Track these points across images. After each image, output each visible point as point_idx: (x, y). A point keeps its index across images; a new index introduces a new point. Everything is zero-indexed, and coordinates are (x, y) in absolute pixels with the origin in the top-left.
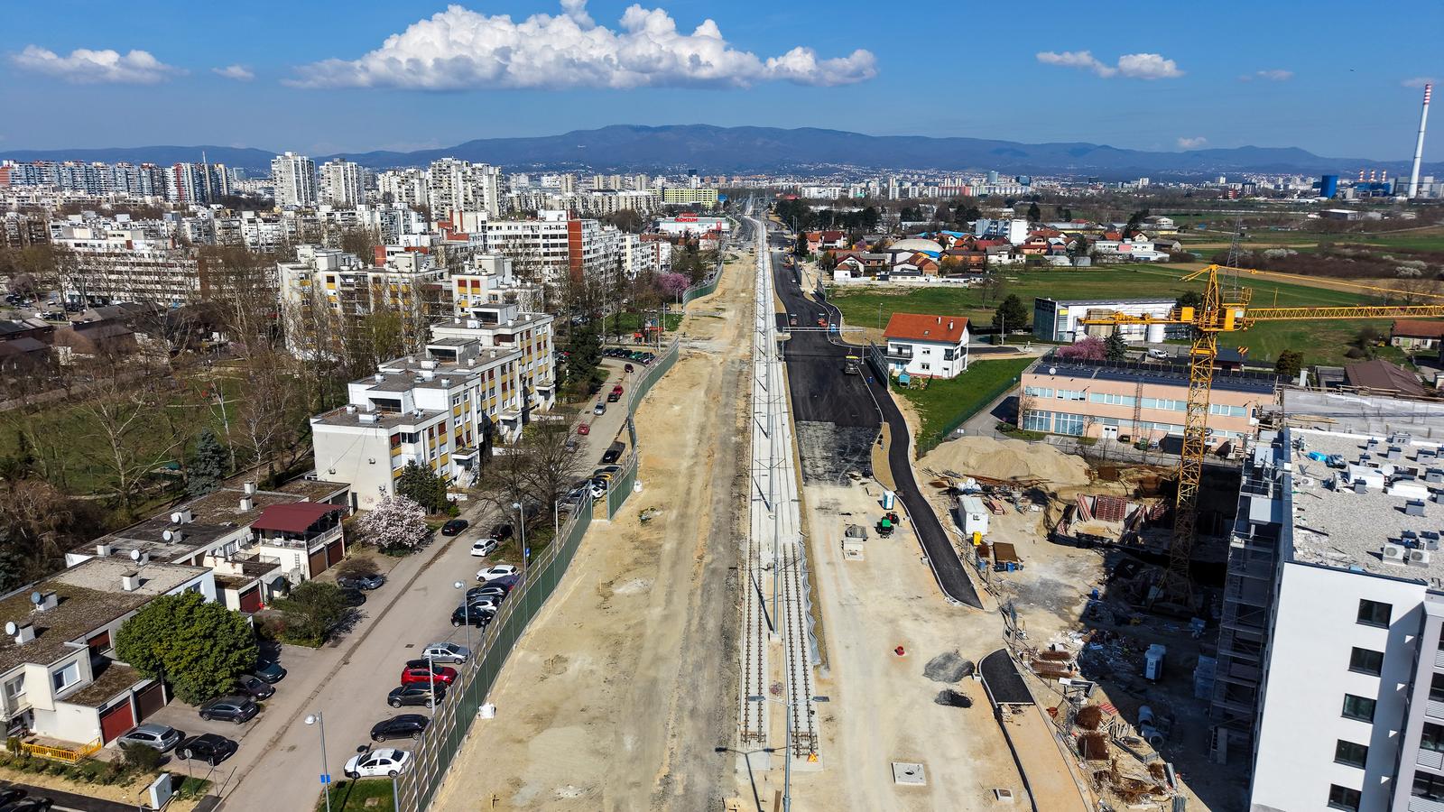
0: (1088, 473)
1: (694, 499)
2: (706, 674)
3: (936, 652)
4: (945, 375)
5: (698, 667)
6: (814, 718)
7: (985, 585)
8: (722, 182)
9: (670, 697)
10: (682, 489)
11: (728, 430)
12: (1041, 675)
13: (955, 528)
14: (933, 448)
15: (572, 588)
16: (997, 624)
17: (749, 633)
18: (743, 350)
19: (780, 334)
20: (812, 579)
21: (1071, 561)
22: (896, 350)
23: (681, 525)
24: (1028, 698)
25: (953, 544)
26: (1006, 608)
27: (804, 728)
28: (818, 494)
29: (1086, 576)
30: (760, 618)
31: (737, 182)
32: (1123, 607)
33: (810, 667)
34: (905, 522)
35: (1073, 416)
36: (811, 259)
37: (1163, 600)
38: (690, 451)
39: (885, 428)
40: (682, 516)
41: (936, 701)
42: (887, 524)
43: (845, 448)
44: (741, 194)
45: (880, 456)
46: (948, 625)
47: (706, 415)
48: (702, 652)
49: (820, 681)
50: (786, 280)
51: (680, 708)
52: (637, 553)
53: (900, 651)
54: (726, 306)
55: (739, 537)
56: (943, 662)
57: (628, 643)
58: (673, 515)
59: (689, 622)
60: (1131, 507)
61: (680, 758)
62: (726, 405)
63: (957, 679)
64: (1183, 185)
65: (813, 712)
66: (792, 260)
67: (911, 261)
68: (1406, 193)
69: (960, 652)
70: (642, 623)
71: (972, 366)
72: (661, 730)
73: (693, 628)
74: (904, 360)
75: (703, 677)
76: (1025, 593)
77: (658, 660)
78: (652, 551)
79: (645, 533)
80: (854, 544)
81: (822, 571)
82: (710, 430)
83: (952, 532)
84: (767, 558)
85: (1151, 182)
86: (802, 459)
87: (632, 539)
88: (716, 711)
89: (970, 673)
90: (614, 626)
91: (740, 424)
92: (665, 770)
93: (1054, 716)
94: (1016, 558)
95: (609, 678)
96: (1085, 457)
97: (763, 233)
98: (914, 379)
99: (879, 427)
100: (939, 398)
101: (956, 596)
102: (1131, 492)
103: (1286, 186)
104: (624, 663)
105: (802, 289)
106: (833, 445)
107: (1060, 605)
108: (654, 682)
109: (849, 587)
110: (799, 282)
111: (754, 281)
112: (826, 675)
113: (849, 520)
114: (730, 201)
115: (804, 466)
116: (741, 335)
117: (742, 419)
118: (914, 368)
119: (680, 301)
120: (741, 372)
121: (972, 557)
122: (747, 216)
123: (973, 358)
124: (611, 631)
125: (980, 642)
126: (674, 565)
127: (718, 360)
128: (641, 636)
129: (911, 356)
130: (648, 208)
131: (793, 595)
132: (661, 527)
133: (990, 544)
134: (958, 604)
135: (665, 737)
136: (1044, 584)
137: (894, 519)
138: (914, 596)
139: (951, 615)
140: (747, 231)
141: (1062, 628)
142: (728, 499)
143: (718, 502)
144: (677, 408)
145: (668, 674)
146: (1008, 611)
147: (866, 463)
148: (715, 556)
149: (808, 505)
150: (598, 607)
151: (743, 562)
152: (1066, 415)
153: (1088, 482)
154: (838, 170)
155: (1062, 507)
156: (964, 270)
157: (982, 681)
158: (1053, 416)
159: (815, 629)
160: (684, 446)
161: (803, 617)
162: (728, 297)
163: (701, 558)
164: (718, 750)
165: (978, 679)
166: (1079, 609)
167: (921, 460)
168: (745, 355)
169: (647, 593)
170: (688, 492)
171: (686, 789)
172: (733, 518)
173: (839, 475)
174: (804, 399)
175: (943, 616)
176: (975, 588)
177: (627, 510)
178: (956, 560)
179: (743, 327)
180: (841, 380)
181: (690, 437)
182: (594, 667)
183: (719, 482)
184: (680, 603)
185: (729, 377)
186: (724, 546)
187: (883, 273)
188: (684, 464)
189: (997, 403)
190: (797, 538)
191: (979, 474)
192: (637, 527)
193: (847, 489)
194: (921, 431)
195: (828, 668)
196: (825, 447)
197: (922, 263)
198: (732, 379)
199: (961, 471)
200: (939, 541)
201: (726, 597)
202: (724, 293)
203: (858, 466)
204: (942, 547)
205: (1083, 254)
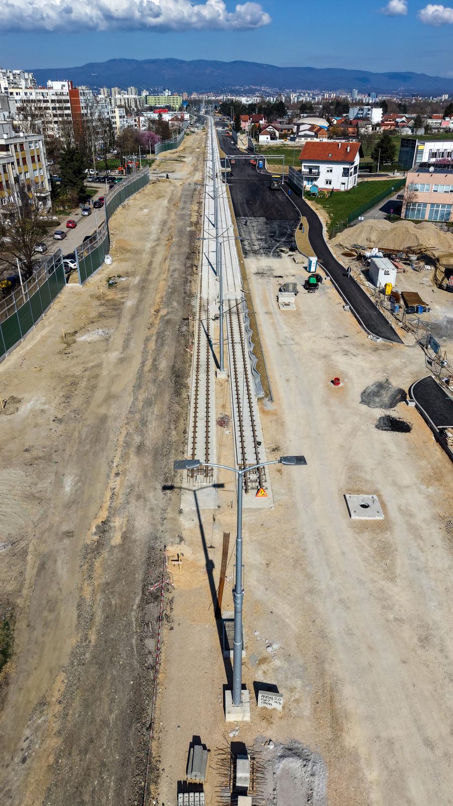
1: (155, 269)
2: (156, 409)
3: (369, 381)
4: (343, 188)
5: (149, 403)
6: (261, 449)
7: (401, 324)
8: (186, 96)
9: (118, 433)
10: (144, 263)
11: (185, 223)
13: (367, 283)
14: (341, 231)
15: (38, 338)
16: (419, 356)
17: (197, 371)
18: (198, 177)
19: (224, 169)
20: (253, 326)
22: (308, 170)
23: (142, 288)
25: (368, 295)
27: (251, 459)
28: (254, 264)
30: (208, 359)
31: (194, 96)
33: (254, 400)
34: (327, 281)
35: (442, 205)
36: (243, 132)
38: (154, 237)
39: (304, 220)
40: (144, 280)
41: (377, 427)
42: (313, 280)
43: (275, 233)
44: (197, 103)
45: (302, 237)
46: (374, 358)
47: (168, 214)
48: (153, 389)
49: (263, 411)
50: (227, 144)
51: (127, 445)
52: (101, 309)
54: (187, 155)
55: (191, 295)
56: (376, 390)
57: (83, 384)
58: (137, 280)
59: (143, 364)
61: (121, 500)
62: (183, 208)
63: (392, 405)
65: (259, 443)
66: (231, 133)
67: (310, 130)
69: (391, 380)
70: (99, 366)
71: (360, 184)
72: (104, 469)
73: (146, 368)
74: (313, 178)
75: (153, 413)
77: (110, 397)
78: (116, 307)
79: (111, 294)
80: (288, 297)
81: (262, 319)
82: (170, 224)
83: (366, 286)
84: (214, 310)
85: (449, 97)
86: (242, 241)
87: (98, 298)
88: (163, 445)
89: (404, 399)
90: (72, 369)
91: (194, 219)
92: (104, 515)
94: (423, 303)
95: (59, 417)
97: (211, 120)
98: (321, 191)
99: (299, 220)
100: (340, 202)
101: (378, 334)
104: (77, 402)
105: (238, 147)
106: (265, 231)
108: (104, 419)
109: (285, 331)
110: (236, 143)
111: (206, 143)
112: (269, 406)
113: (282, 281)
114: (189, 105)
115: (243, 245)
117: (195, 217)
118: (321, 183)
119: (153, 152)
120: (195, 190)
121: (387, 303)
122: (202, 113)
123: (360, 180)
124: (69, 373)
126: (133, 317)
127: (178, 183)
128: (97, 376)
129: (318, 174)
130: (136, 106)
131: (237, 338)
132: (125, 289)
133: (399, 293)
134: (380, 340)
135: (108, 476)
136: (450, 321)
137: (319, 279)
138: (342, 336)
139: (376, 349)
140: (201, 120)
142: (183, 268)
143: (174, 270)
144: (146, 211)
145: (118, 411)
146: (426, 344)
147: (292, 242)
148: (170, 310)
149: (247, 272)
150: (60, 353)
151: (194, 314)
152: (437, 205)
154: (259, 90)
156: (345, 135)
157: (416, 406)
158: (428, 206)
159: (258, 365)
160: (150, 233)
161: (247, 356)
162: (188, 151)
163: (157, 311)
164: (165, 488)
165: (412, 404)
167: (333, 239)
168: (198, 180)
169: (107, 340)
170: (150, 264)
171: (125, 537)
172: (186, 281)
173: (272, 250)
174: (242, 204)
175: (369, 351)
176: (393, 327)
177: (97, 278)
178: (373, 306)
179: (197, 166)
180: (268, 193)
181: (155, 228)
182: (46, 407)
183: (176, 257)
184: (136, 348)
185: (186, 193)
186: (178, 302)
187: (292, 136)
188: (149, 245)
189: (382, 205)
190: (239, 295)
191: (380, 246)
192: (104, 289)
193: (278, 260)
194: (329, 222)
195: (271, 399)
196: (259, 233)
197: (317, 131)
198: (188, 193)
199: (365, 244)
200: (356, 292)
201: (178, 341)
202: (184, 149)
203: (286, 244)
204: (359, 298)
205: (420, 127)
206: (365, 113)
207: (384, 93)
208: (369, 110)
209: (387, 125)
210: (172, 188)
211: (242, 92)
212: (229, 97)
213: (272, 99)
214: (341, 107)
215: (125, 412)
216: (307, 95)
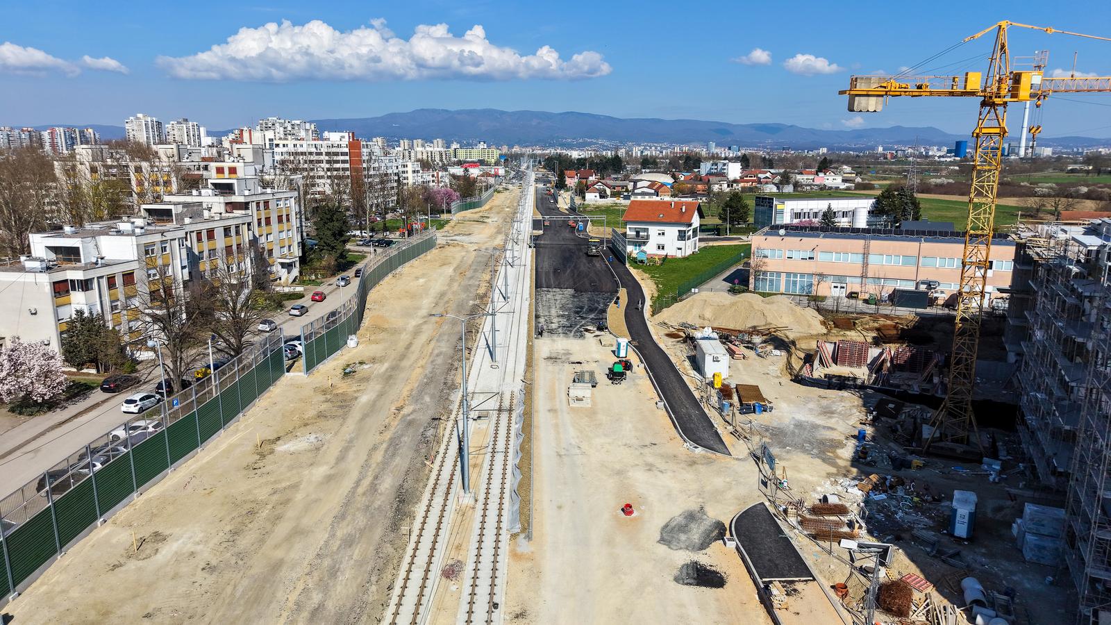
0: (824, 323)
1: (413, 353)
2: (357, 553)
3: (674, 511)
4: (679, 254)
5: (349, 542)
6: (496, 615)
7: (730, 428)
8: (505, 150)
9: (290, 589)
10: (401, 345)
11: (468, 296)
12: (814, 537)
13: (693, 373)
14: (668, 306)
15: (223, 446)
16: (750, 473)
17: (433, 494)
18: (499, 240)
19: (534, 231)
20: (527, 428)
21: (824, 402)
22: (635, 233)
23: (388, 378)
24: (802, 570)
25: (692, 388)
26: (759, 453)
28: (547, 346)
29: (845, 416)
30: (452, 475)
31: (516, 149)
32: (897, 450)
33: (505, 537)
34: (639, 368)
35: (802, 275)
36: (567, 190)
37: (940, 439)
38: (423, 312)
39: (623, 293)
40: (394, 368)
41: (677, 579)
42: (619, 368)
43: (582, 308)
44: (517, 157)
45: (616, 313)
46: (689, 475)
47: (450, 285)
48: (361, 520)
49: (515, 556)
50: (545, 203)
51: (299, 607)
53: (627, 509)
54: (492, 215)
55: (452, 387)
56: (683, 522)
57: (265, 513)
58: (384, 367)
59: (358, 483)
60: (874, 352)
62: (471, 278)
63: (703, 546)
64: (852, 153)
65: (496, 606)
66: (552, 191)
67: (649, 187)
68: (1017, 154)
69: (707, 509)
70: (295, 486)
71: (701, 249)
73: (360, 490)
74: (641, 241)
75: (351, 557)
76: (778, 434)
77: (298, 532)
78: (343, 404)
79: (344, 387)
80: (582, 390)
81: (542, 418)
82: (450, 296)
83: (690, 376)
85: (828, 150)
86: (537, 317)
87: (324, 392)
88: (352, 609)
89: (721, 536)
90: (256, 491)
91: (482, 291)
93: (844, 596)
94: (764, 400)
95: (214, 563)
96: (819, 310)
97: (532, 176)
98: (651, 258)
99: (617, 292)
100: (673, 271)
101: (698, 441)
102: (870, 340)
103: (927, 153)
104: (244, 542)
105: (558, 206)
106: (571, 306)
107: (825, 449)
109: (571, 434)
110: (556, 202)
112: (524, 546)
113: (578, 368)
114: (507, 160)
115: (537, 322)
116: (499, 232)
117: (484, 288)
118: (651, 249)
119: (449, 212)
120: (492, 255)
121: (714, 400)
122: (523, 168)
123: (703, 244)
124: (250, 497)
125: (730, 495)
126: (365, 417)
127: (472, 248)
128: (287, 502)
129: (648, 237)
130: (441, 160)
131: (501, 446)
132: (365, 379)
133: (733, 386)
134: (700, 450)
136: (799, 425)
137: (627, 366)
138: (648, 443)
139: (692, 463)
140: (520, 176)
141: (829, 475)
142: (451, 352)
143: (439, 355)
144: (421, 281)
145: (302, 553)
146: (762, 456)
147: (602, 319)
148: (419, 406)
149: (536, 356)
150: (247, 468)
151: (450, 412)
152: (795, 275)
153: (825, 331)
154: (595, 143)
155: (802, 355)
156: (693, 193)
157: (737, 548)
158: (783, 276)
159: (521, 485)
161: (509, 471)
162: (494, 210)
163: (399, 409)
165: (732, 545)
166: (847, 452)
167: (656, 316)
168: (499, 245)
169: (318, 449)
170: (409, 346)
172: (451, 368)
173: (573, 327)
174: (547, 274)
175: (683, 465)
176: (719, 432)
177: (331, 366)
178: (696, 404)
179: (502, 227)
180: (584, 260)
181: (426, 303)
182: (199, 548)
183: (446, 337)
184: (355, 461)
185: (480, 259)
186: (432, 396)
187: (626, 194)
188: (413, 323)
189: (727, 274)
190: (518, 386)
191: (716, 325)
192: (336, 380)
193: (580, 341)
194: (656, 295)
195: (529, 537)
196: (563, 307)
197: (657, 188)
198: (483, 260)
199: (697, 323)
200: (676, 385)
201: (417, 451)
202: (491, 209)
203: (593, 321)
204: (679, 391)
205: (788, 183)
206: (719, 168)
207: (748, 146)
208: (724, 165)
209: (747, 181)
210: (464, 254)
211: (574, 145)
212: (558, 151)
213: (609, 153)
214: (692, 162)
215: (311, 555)
216: (653, 148)
